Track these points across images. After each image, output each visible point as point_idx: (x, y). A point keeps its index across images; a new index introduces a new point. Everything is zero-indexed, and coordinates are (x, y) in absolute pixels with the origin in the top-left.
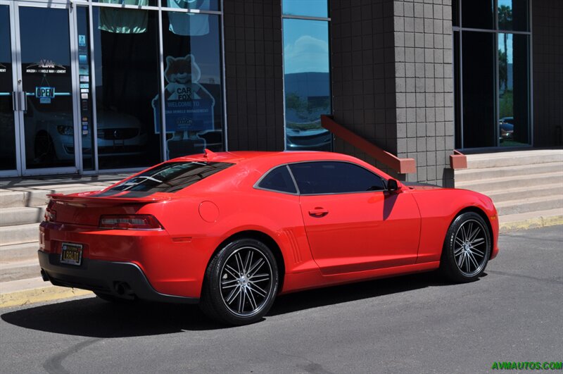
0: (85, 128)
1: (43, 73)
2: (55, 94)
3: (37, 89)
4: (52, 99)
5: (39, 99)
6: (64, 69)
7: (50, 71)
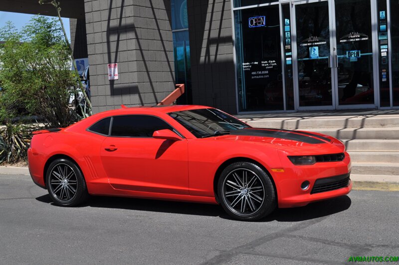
0: (384, 76)
1: (352, 42)
2: (360, 55)
3: (347, 52)
4: (358, 59)
5: (349, 59)
6: (367, 37)
7: (357, 40)
